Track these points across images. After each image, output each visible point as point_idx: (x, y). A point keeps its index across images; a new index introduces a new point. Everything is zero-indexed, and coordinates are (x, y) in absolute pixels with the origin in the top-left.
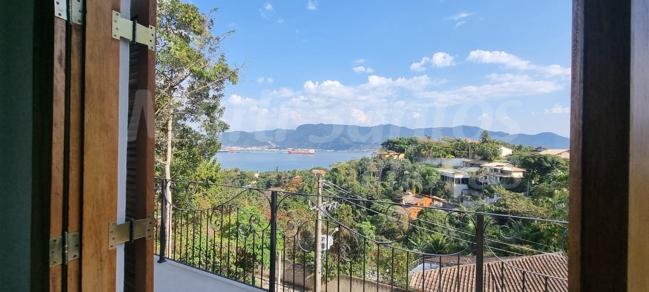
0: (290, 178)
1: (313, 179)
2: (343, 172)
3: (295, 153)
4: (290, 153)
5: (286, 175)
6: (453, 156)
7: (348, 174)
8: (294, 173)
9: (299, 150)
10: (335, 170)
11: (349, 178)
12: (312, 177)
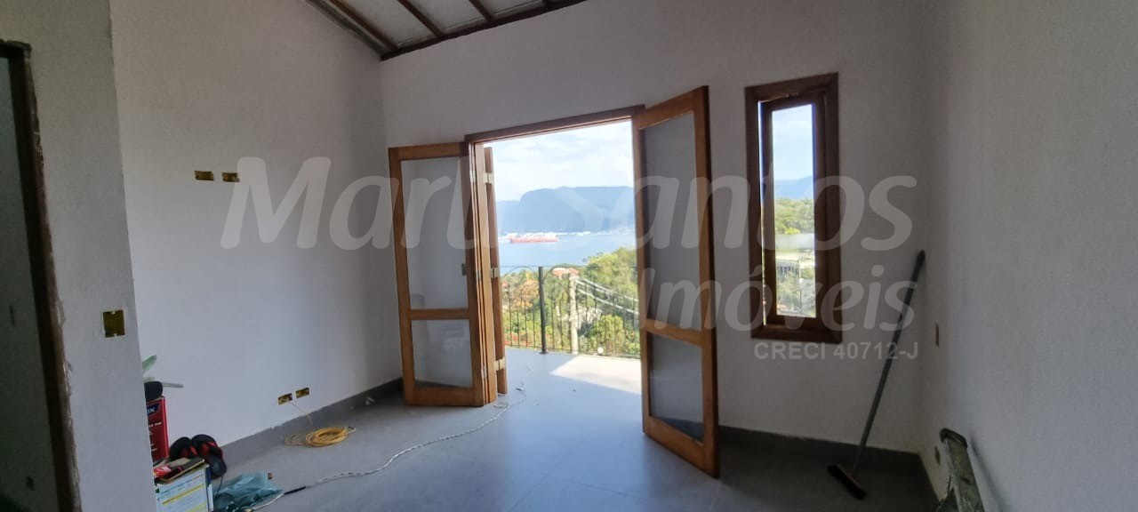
0: (516, 285)
1: (556, 285)
2: (607, 270)
3: (522, 242)
4: (512, 241)
5: (509, 280)
6: (796, 231)
7: (616, 273)
8: (522, 278)
9: (529, 236)
10: (593, 267)
11: (618, 279)
12: (554, 282)
